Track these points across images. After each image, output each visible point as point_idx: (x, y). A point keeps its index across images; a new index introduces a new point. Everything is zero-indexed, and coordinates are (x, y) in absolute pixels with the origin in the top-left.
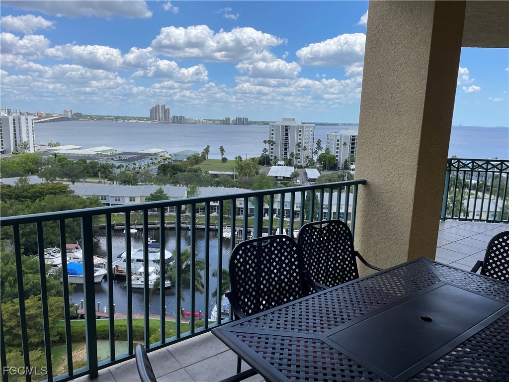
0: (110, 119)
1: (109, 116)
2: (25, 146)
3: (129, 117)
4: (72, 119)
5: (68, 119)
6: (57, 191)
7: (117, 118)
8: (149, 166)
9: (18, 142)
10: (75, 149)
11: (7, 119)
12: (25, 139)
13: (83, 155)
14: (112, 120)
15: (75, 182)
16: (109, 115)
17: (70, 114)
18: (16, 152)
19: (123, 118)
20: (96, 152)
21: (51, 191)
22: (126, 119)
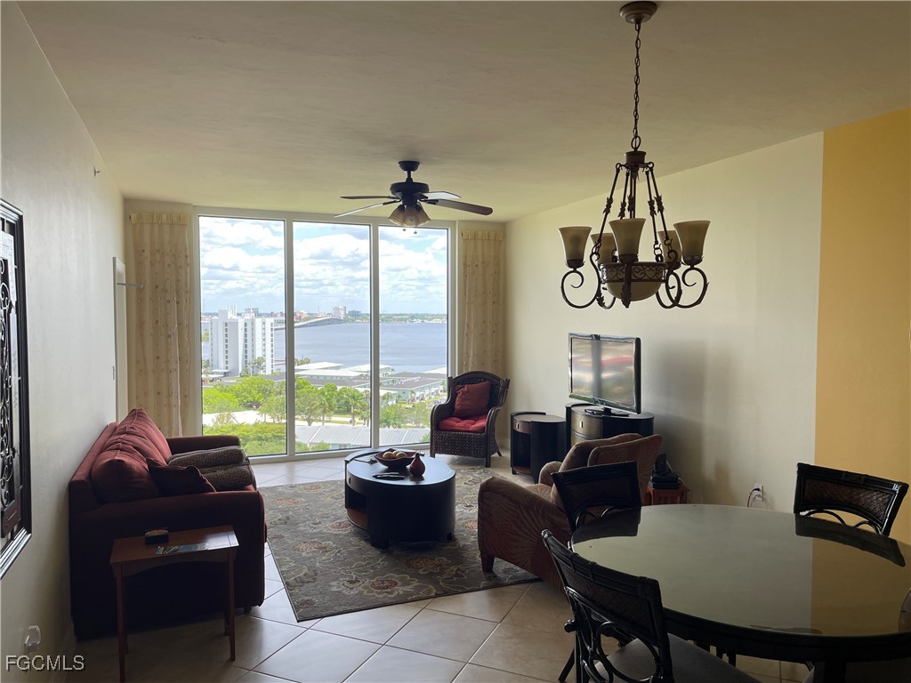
0: (401, 320)
1: (401, 315)
2: (259, 364)
3: (433, 315)
4: (345, 321)
5: (339, 321)
6: (269, 435)
7: (413, 317)
8: (438, 395)
9: (249, 359)
10: (331, 368)
11: (236, 323)
12: (259, 354)
13: (338, 378)
14: (405, 320)
15: (313, 421)
16: (403, 313)
17: (342, 312)
18: (246, 374)
19: (423, 317)
20: (359, 374)
21: (260, 435)
22: (426, 319)
